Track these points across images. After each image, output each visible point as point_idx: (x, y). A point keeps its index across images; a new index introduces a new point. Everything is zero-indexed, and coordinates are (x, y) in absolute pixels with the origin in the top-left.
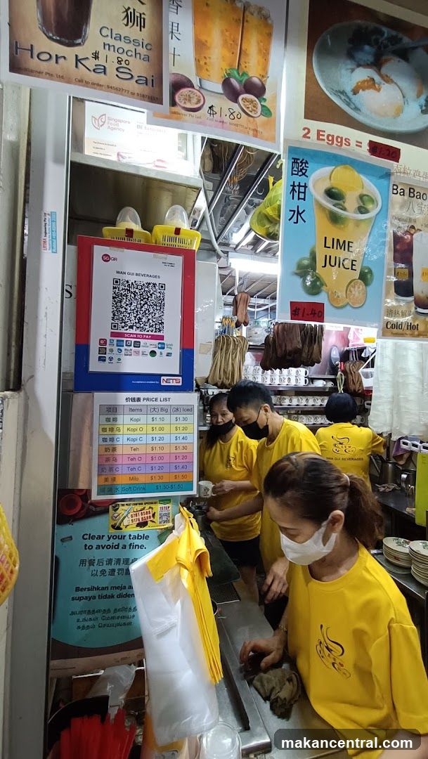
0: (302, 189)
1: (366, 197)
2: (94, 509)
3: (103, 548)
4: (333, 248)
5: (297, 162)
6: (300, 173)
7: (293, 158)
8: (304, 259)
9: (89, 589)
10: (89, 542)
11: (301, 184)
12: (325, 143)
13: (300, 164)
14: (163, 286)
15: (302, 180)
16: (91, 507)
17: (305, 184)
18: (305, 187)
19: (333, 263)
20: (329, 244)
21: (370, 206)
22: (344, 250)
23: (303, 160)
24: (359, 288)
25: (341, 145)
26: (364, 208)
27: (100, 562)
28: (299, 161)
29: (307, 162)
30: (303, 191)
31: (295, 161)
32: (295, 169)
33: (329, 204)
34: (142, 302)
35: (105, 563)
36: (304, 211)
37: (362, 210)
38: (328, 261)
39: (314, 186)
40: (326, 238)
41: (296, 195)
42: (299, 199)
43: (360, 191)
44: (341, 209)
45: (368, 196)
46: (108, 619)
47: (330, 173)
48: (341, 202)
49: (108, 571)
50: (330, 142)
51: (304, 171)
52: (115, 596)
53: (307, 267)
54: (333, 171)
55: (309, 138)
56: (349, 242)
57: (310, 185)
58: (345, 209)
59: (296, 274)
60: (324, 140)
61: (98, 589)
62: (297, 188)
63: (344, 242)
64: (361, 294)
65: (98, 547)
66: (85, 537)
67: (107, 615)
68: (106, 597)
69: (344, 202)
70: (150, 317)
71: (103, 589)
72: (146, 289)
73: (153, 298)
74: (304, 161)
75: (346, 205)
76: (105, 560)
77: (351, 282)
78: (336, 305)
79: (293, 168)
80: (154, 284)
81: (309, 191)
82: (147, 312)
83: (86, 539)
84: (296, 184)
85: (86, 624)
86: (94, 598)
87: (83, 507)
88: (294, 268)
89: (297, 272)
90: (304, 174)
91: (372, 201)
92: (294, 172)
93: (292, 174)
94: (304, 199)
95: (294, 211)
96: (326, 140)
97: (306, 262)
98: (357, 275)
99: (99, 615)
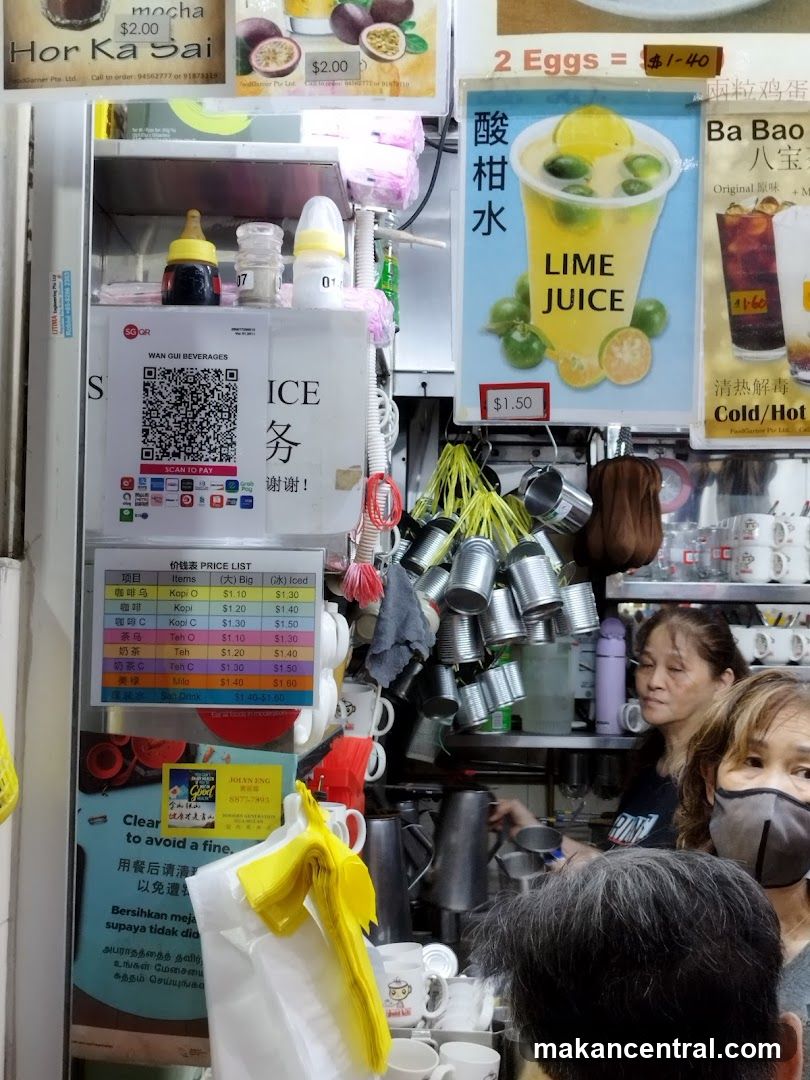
0: (497, 169)
1: (641, 161)
2: (142, 772)
3: (158, 844)
4: (565, 272)
5: (485, 120)
6: (492, 139)
7: (476, 114)
8: (505, 301)
9: (134, 913)
10: (136, 830)
11: (494, 160)
12: (541, 73)
13: (491, 122)
14: (232, 374)
15: (496, 151)
16: (138, 768)
17: (503, 157)
18: (503, 163)
19: (566, 303)
20: (557, 265)
21: (651, 177)
22: (592, 273)
23: (497, 113)
24: (633, 344)
25: (577, 70)
26: (636, 182)
27: (154, 868)
28: (488, 117)
29: (505, 117)
30: (499, 172)
31: (481, 117)
32: (482, 132)
33: (553, 189)
34: (195, 407)
35: (161, 870)
36: (502, 209)
37: (631, 188)
38: (554, 299)
39: (521, 159)
40: (548, 257)
41: (485, 181)
42: (491, 187)
43: (626, 151)
44: (582, 194)
45: (644, 157)
46: (166, 970)
47: (553, 130)
48: (580, 181)
49: (166, 885)
50: (553, 70)
51: (499, 134)
52: (179, 933)
53: (511, 316)
54: (559, 125)
55: (509, 69)
56: (603, 257)
57: (513, 160)
58: (590, 193)
59: (490, 331)
60: (539, 68)
61: (149, 915)
62: (486, 169)
63: (592, 258)
64: (638, 357)
65: (150, 841)
66: (129, 820)
67: (164, 964)
68: (162, 931)
69: (587, 180)
70: (211, 433)
71: (159, 916)
72: (203, 382)
73: (216, 398)
74: (500, 115)
75: (593, 185)
76: (162, 865)
77: (611, 336)
78: (579, 385)
79: (476, 132)
80: (216, 372)
81: (512, 170)
82: (205, 424)
83: (130, 824)
84: (484, 161)
85: (130, 972)
86: (143, 929)
87: (124, 768)
88: (484, 320)
89: (493, 326)
90: (499, 140)
91: (656, 164)
92: (480, 139)
93: (477, 143)
94: (502, 187)
95: (483, 212)
96: (544, 68)
97: (509, 307)
98: (626, 318)
99: (152, 961)
